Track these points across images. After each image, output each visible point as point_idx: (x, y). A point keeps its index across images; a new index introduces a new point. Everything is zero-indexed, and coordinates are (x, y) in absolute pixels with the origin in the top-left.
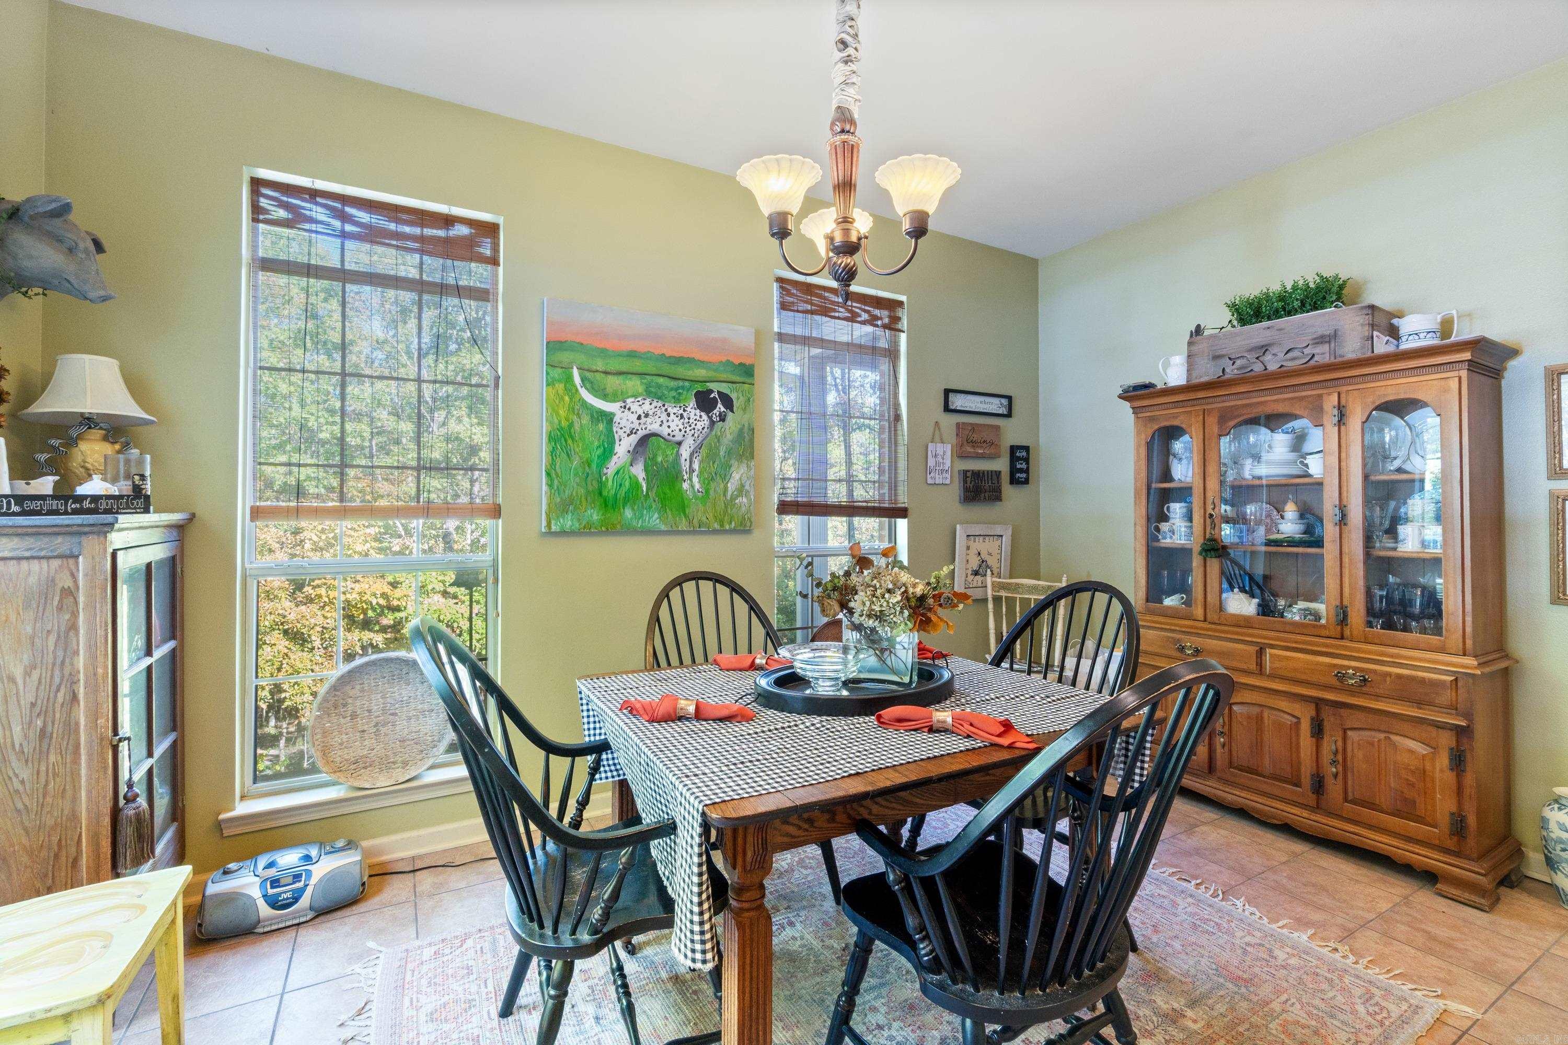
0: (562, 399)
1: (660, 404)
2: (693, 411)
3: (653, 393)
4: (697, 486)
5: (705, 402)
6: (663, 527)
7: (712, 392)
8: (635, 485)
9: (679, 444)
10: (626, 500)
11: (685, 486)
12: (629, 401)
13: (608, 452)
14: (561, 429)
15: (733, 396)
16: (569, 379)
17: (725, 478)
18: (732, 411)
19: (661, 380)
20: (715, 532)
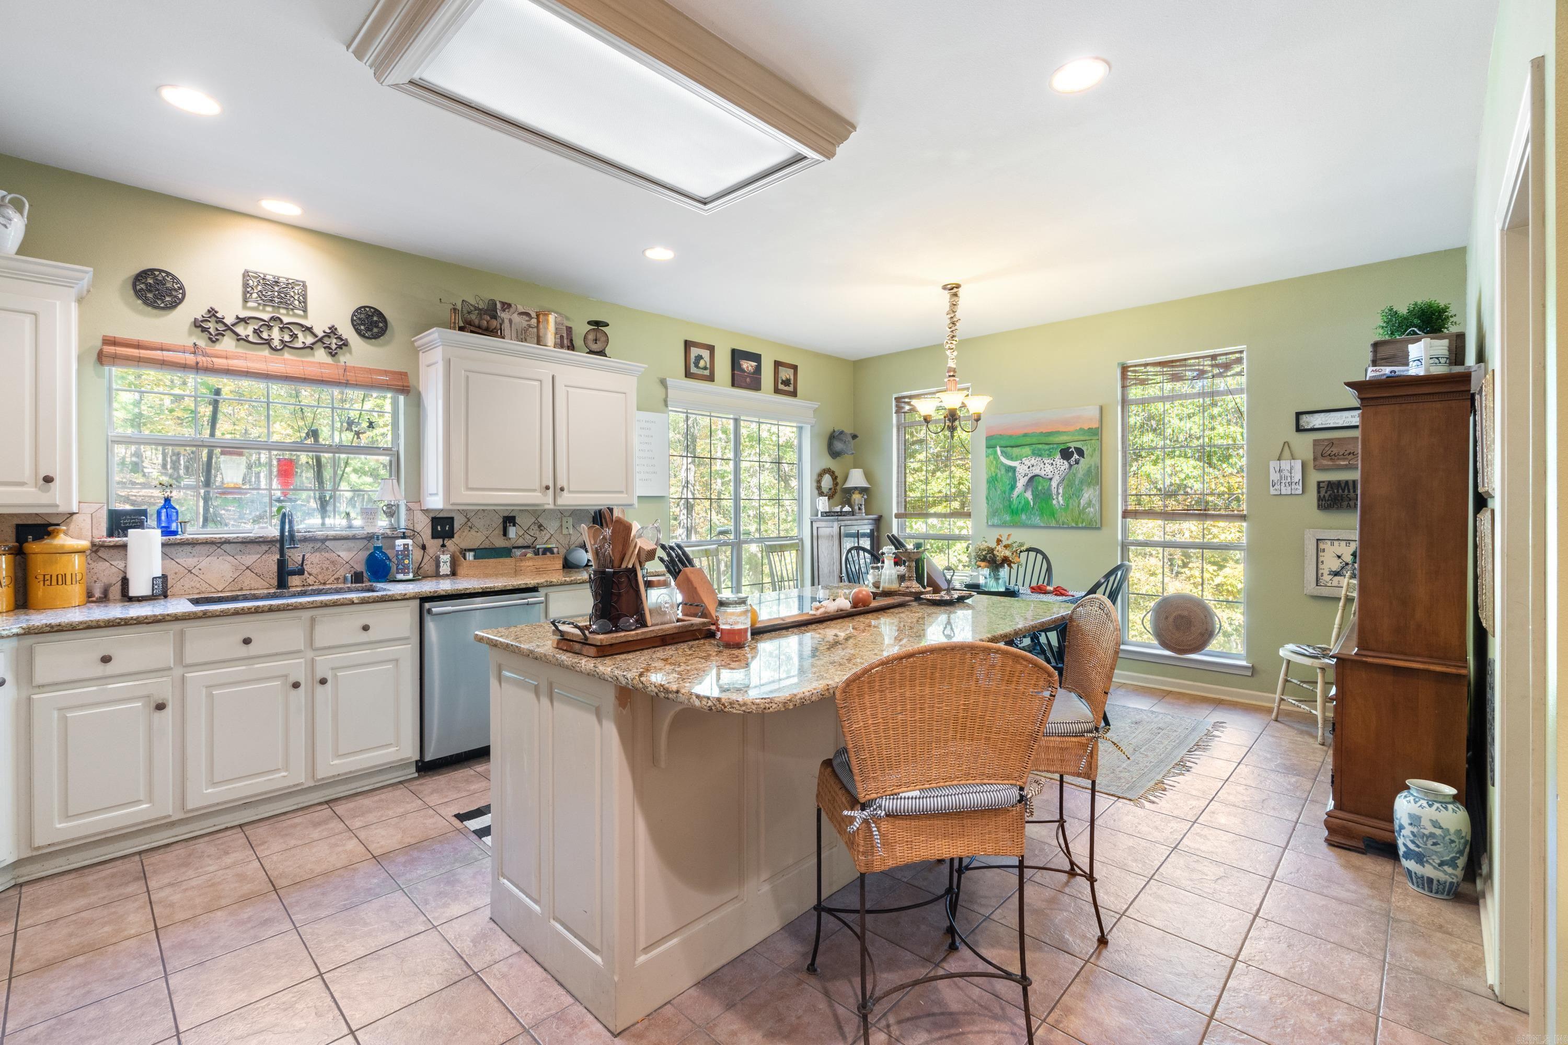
0: (992, 463)
1: (1040, 459)
2: (1058, 460)
3: (1037, 454)
4: (1061, 502)
5: (1066, 454)
6: (1042, 525)
7: (1070, 448)
8: (1027, 502)
9: (1051, 479)
10: (1022, 510)
11: (1054, 502)
12: (1023, 459)
13: (1013, 487)
14: (992, 477)
15: (1084, 449)
16: (996, 452)
17: (1079, 497)
18: (1083, 457)
19: (1040, 446)
20: (1072, 528)
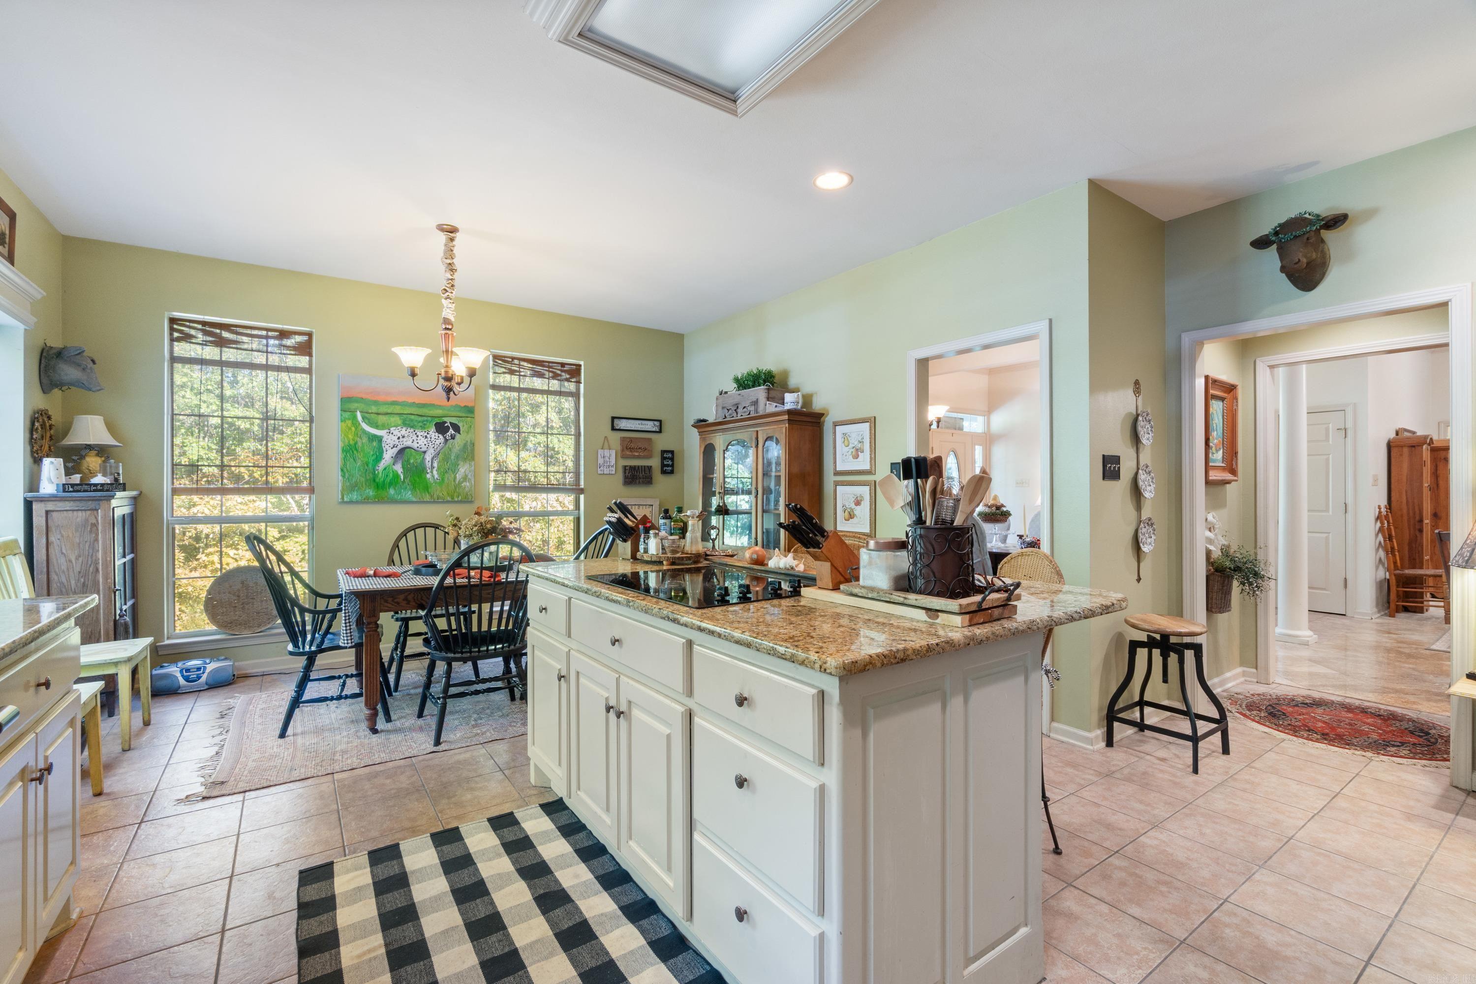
0: (350, 429)
1: (412, 430)
2: (433, 433)
3: (408, 424)
4: (436, 476)
5: (441, 428)
6: (414, 499)
7: (446, 422)
8: (396, 476)
9: (425, 452)
10: (391, 484)
11: (428, 476)
12: (392, 429)
13: (379, 457)
14: (350, 445)
15: (460, 425)
16: (355, 417)
17: (455, 471)
18: (459, 433)
19: (413, 417)
20: (448, 502)
